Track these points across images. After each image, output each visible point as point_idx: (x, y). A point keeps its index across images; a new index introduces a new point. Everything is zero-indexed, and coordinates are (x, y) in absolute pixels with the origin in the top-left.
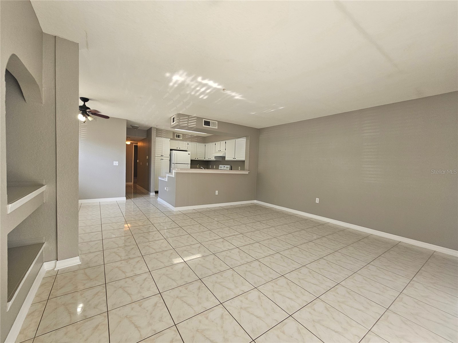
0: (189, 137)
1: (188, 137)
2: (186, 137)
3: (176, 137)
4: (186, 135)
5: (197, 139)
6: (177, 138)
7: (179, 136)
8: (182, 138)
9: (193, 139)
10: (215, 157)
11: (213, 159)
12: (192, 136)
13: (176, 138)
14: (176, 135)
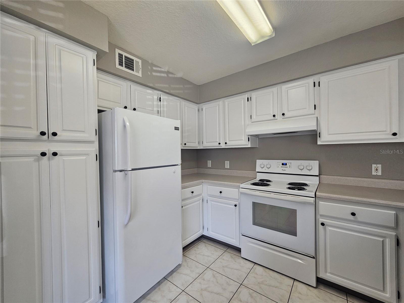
0: (163, 75)
1: (158, 74)
2: (154, 74)
3: (121, 64)
4: (154, 68)
5: (182, 86)
6: (124, 68)
7: (129, 64)
8: (140, 72)
9: (172, 86)
10: (251, 138)
11: (244, 143)
12: (170, 75)
13: (118, 66)
14: (120, 56)
